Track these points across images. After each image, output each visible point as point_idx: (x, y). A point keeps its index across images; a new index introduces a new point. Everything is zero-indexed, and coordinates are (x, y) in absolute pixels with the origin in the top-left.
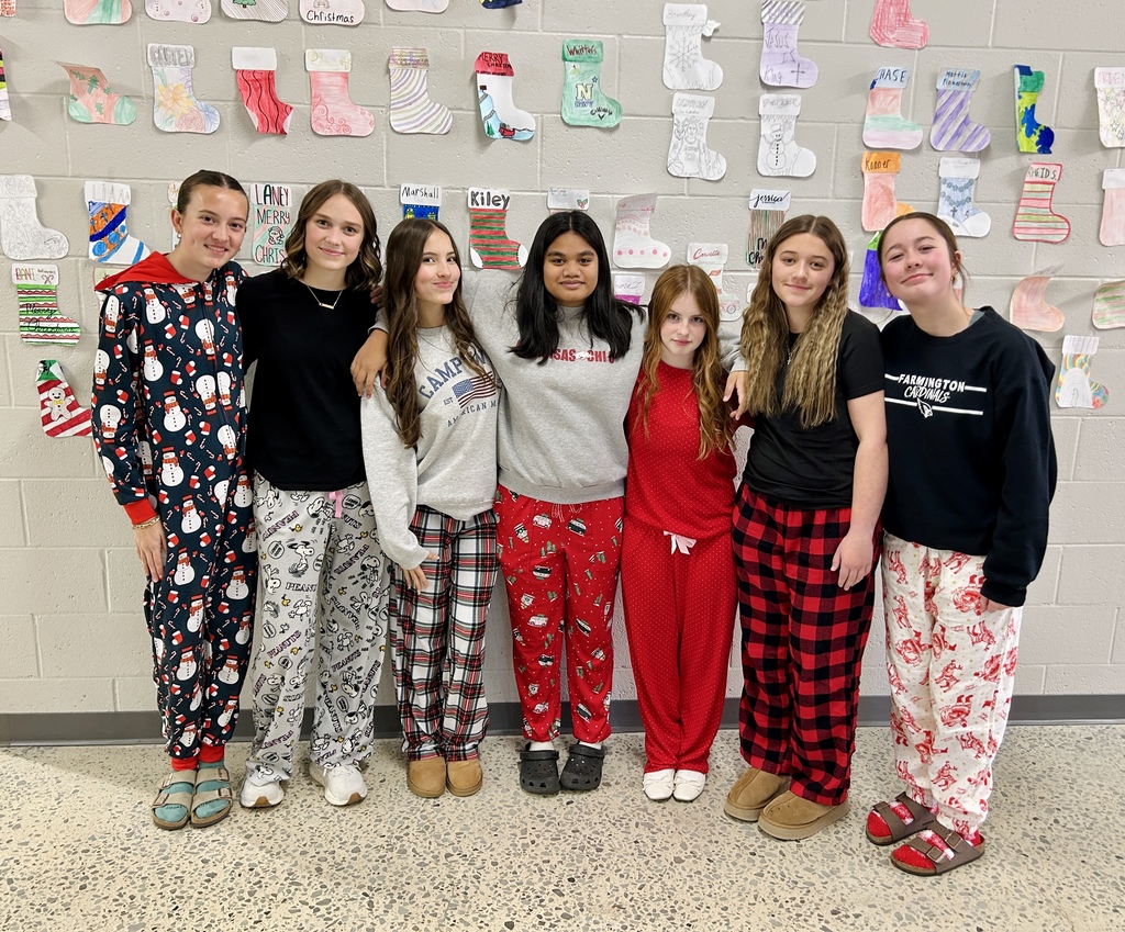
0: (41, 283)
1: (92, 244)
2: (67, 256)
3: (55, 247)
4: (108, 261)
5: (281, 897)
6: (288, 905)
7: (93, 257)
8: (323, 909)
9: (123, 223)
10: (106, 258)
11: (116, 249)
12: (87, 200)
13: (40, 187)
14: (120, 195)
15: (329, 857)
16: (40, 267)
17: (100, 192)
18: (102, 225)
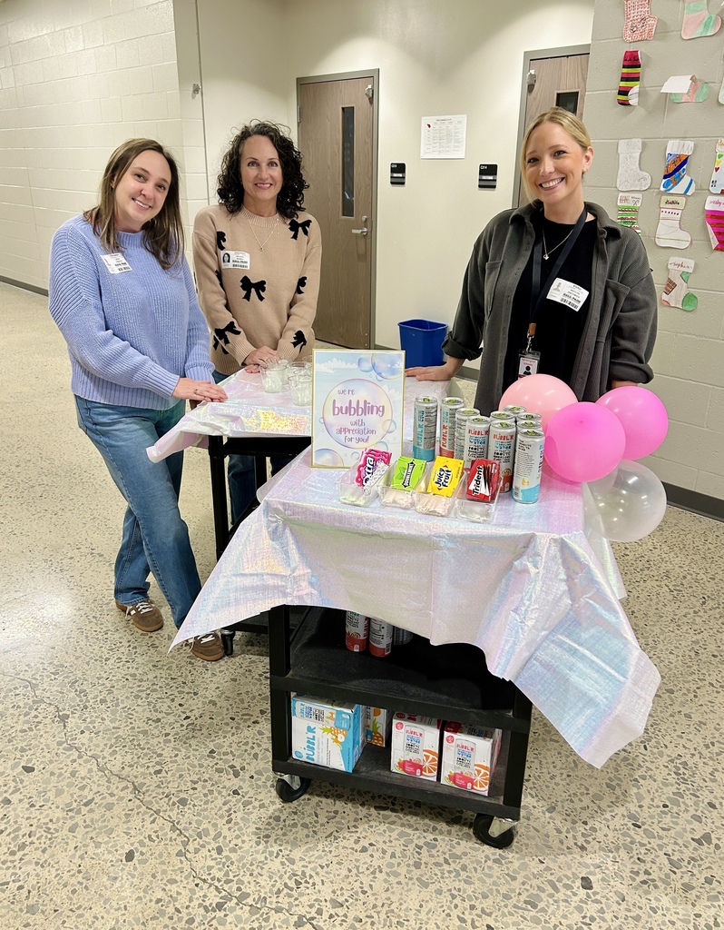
0: (631, 205)
1: (664, 181)
2: (649, 188)
3: (644, 183)
4: (670, 192)
5: (656, 578)
6: (658, 583)
7: (662, 189)
8: (675, 593)
9: (685, 167)
10: (669, 190)
11: (676, 184)
12: (668, 152)
13: (644, 146)
14: (686, 148)
15: (694, 575)
16: (633, 195)
17: (674, 147)
18: (673, 168)
